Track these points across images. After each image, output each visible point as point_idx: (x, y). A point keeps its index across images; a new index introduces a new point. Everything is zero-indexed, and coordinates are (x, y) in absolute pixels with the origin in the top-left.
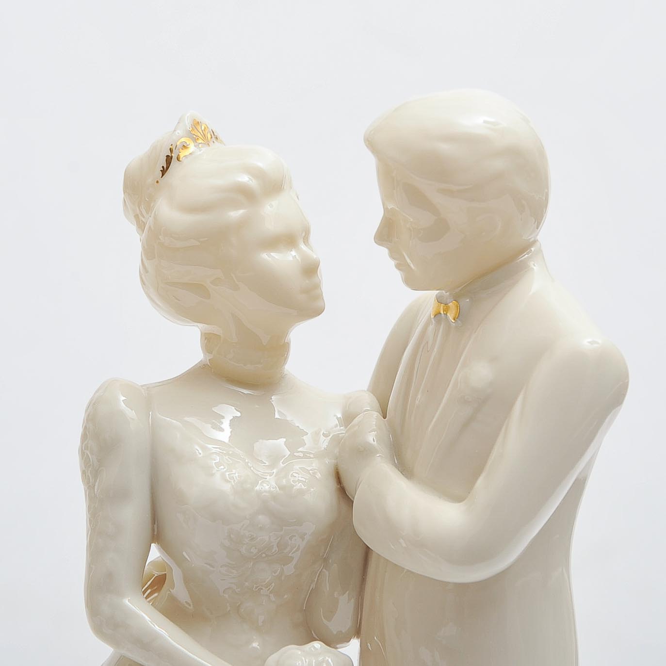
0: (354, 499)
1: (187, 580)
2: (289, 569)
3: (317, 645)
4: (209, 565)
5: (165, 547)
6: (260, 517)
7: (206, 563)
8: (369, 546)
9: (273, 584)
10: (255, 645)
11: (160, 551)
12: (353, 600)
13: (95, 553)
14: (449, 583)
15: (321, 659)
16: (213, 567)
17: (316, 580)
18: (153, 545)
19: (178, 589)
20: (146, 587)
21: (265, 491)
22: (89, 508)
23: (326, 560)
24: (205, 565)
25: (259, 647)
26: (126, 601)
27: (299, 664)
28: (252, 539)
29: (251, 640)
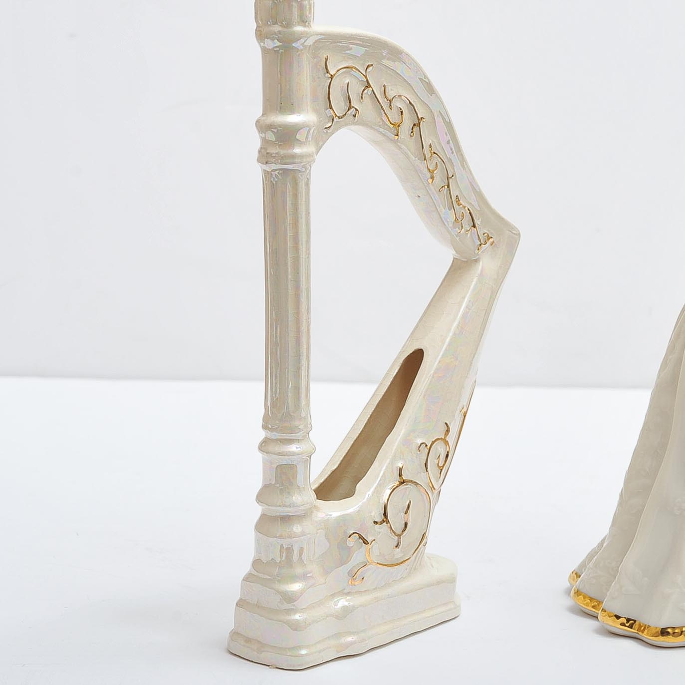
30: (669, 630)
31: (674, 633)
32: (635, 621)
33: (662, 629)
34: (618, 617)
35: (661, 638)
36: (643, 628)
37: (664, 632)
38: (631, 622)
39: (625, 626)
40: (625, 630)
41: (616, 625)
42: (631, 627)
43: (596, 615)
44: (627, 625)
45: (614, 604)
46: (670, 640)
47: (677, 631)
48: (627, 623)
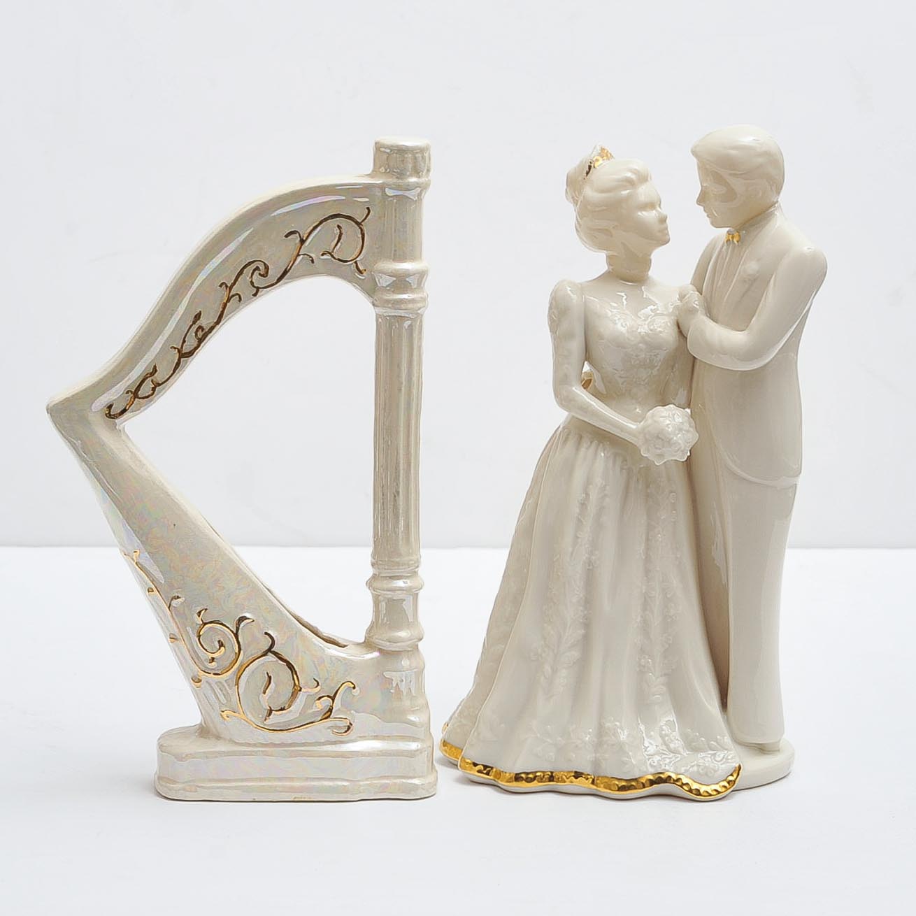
0: (687, 336)
1: (602, 377)
2: (655, 372)
5: (591, 363)
6: (640, 345)
7: (613, 369)
8: (696, 357)
9: (646, 378)
10: (638, 410)
11: (590, 366)
12: (686, 389)
13: (558, 365)
15: (674, 412)
16: (617, 371)
17: (668, 378)
18: (585, 362)
20: (583, 383)
25: (641, 412)
26: (574, 389)
27: (663, 414)
28: (637, 356)
29: (636, 409)
30: (523, 775)
31: (527, 778)
32: (492, 768)
33: (516, 774)
34: (475, 765)
35: (515, 784)
36: (499, 774)
37: (517, 778)
38: (487, 769)
39: (483, 773)
40: (482, 777)
41: (474, 773)
42: (488, 774)
43: (456, 763)
44: (485, 772)
45: (474, 752)
46: (523, 786)
47: (531, 776)
48: (484, 770)
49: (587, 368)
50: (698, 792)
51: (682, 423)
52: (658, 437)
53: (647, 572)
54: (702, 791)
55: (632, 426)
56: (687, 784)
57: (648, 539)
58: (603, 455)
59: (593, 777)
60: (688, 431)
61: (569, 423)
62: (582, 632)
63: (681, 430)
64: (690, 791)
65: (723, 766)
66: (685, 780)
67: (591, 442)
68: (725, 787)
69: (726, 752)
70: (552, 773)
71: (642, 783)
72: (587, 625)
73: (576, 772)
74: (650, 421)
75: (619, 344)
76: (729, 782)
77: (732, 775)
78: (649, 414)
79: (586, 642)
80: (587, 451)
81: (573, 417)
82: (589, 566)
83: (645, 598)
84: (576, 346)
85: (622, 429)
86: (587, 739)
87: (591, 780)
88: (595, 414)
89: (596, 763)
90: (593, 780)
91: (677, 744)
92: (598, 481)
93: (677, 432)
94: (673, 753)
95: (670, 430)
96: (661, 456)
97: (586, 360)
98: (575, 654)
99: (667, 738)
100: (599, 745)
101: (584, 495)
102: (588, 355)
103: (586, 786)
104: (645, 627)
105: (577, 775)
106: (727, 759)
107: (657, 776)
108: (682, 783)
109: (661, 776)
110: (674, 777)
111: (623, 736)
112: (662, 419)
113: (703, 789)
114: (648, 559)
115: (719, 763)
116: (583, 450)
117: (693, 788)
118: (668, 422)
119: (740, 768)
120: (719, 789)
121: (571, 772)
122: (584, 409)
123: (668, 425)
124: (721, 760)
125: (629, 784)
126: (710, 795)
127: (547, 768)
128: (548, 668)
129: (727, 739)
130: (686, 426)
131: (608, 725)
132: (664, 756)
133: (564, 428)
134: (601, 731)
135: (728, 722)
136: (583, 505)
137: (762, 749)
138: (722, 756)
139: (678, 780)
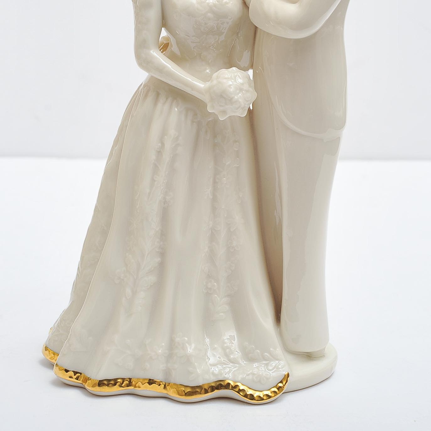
0: (249, 6)
1: (178, 43)
2: (222, 38)
3: (234, 68)
4: (187, 35)
5: (168, 30)
6: (209, 14)
7: (186, 35)
8: (257, 26)
9: (215, 44)
10: (208, 71)
11: (166, 32)
12: (249, 52)
13: (138, 31)
14: (292, 39)
15: (236, 74)
16: (189, 37)
17: (233, 43)
18: (163, 28)
19: (174, 48)
20: (160, 48)
21: (211, 3)
22: (135, 12)
23: (237, 35)
24: (186, 36)
25: (209, 72)
26: (152, 52)
27: (227, 76)
28: (206, 24)
29: (206, 69)
30: (105, 382)
31: (109, 384)
32: (81, 374)
34: (67, 371)
35: (98, 388)
36: (86, 379)
37: (101, 383)
38: (77, 375)
39: (73, 377)
40: (73, 381)
41: (65, 377)
42: (77, 379)
44: (75, 377)
45: (65, 360)
46: (105, 390)
47: (112, 382)
48: (75, 375)
49: (164, 33)
50: (252, 397)
51: (242, 84)
52: (221, 96)
53: (214, 209)
54: (255, 396)
55: (200, 85)
56: (243, 390)
57: (215, 182)
58: (176, 109)
59: (164, 384)
60: (247, 91)
61: (148, 82)
62: (158, 260)
63: (241, 90)
64: (246, 396)
65: (274, 374)
66: (242, 387)
67: (167, 99)
68: (275, 392)
69: (277, 362)
70: (130, 379)
71: (205, 389)
72: (163, 254)
73: (150, 380)
74: (215, 82)
75: (190, 13)
76: (279, 388)
77: (281, 382)
78: (215, 75)
79: (161, 269)
80: (163, 106)
81: (152, 76)
82: (164, 204)
83: (212, 232)
84: (153, 14)
85: (193, 87)
86: (160, 351)
87: (163, 386)
88: (170, 74)
89: (167, 372)
90: (165, 385)
91: (237, 354)
92: (172, 132)
93: (238, 91)
94: (232, 362)
95: (231, 90)
96: (224, 112)
97: (163, 27)
98: (152, 279)
99: (228, 350)
100: (170, 356)
101: (160, 144)
102: (164, 22)
103: (159, 391)
104: (212, 257)
105: (151, 382)
106: (278, 368)
107: (218, 383)
108: (239, 389)
109: (222, 383)
110: (232, 384)
111: (190, 350)
112: (225, 81)
113: (256, 394)
114: (214, 199)
115: (271, 372)
116: (160, 105)
117: (248, 393)
118: (231, 83)
119: (288, 375)
120: (270, 394)
121: (146, 379)
122: (160, 69)
123: (231, 85)
124: (273, 369)
125: (195, 391)
126: (263, 399)
127: (127, 375)
128: (128, 291)
129: (279, 351)
130: (246, 87)
131: (177, 339)
132: (224, 366)
133: (145, 86)
134: (172, 345)
135: (281, 335)
136: (159, 153)
137: (309, 357)
138: (274, 364)
139: (236, 386)
